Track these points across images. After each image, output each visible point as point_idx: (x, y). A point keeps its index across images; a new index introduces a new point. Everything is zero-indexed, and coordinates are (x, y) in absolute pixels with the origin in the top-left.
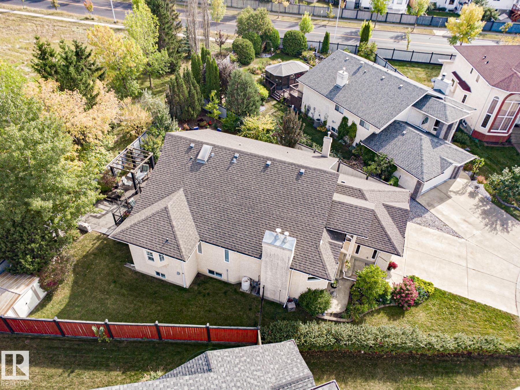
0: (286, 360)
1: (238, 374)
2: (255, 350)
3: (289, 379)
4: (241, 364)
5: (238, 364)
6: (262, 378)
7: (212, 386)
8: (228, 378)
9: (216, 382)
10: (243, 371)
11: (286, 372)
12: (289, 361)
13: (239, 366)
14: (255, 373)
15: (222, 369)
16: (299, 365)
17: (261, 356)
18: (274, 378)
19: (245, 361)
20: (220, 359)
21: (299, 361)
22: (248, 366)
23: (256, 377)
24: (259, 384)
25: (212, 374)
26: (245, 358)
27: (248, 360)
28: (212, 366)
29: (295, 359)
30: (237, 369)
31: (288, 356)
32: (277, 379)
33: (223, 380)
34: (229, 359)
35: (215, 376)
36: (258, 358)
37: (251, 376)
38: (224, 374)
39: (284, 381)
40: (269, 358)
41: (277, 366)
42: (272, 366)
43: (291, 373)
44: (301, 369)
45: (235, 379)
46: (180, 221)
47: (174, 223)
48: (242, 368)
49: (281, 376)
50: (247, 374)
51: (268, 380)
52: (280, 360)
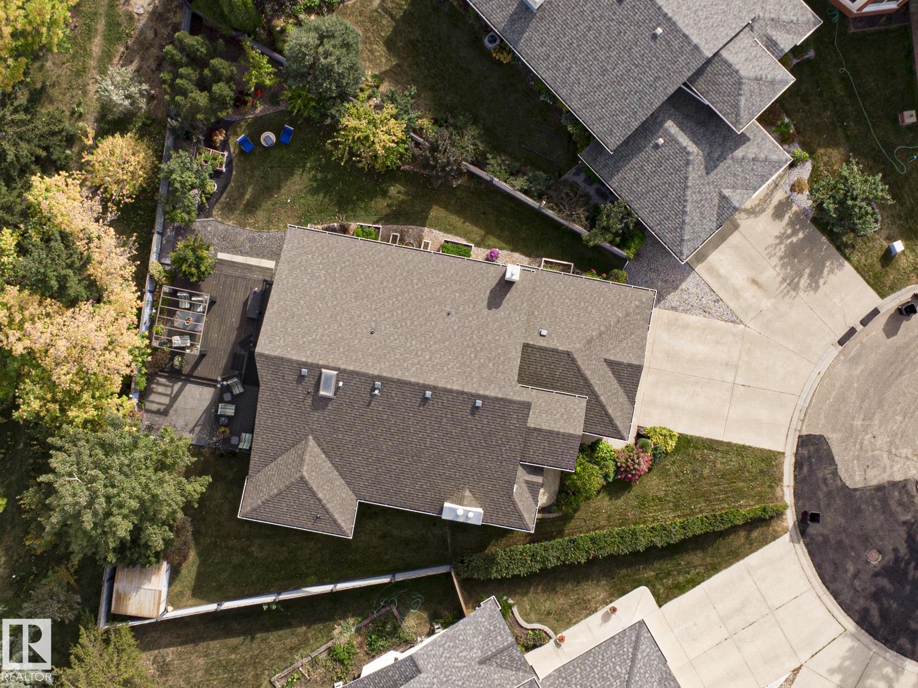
0: (488, 627)
1: (446, 664)
2: (457, 629)
3: (494, 651)
4: (446, 652)
5: (443, 653)
6: (468, 657)
7: (425, 686)
8: (437, 672)
9: (428, 680)
10: (449, 658)
11: (490, 643)
12: (492, 628)
13: (444, 655)
14: (460, 655)
15: (430, 665)
16: (503, 632)
17: (463, 633)
18: (479, 652)
19: (449, 646)
20: (425, 656)
21: (501, 626)
22: (453, 650)
23: (463, 658)
24: (466, 664)
25: (422, 675)
26: (448, 643)
27: (452, 644)
28: (421, 667)
29: (498, 625)
30: (443, 659)
31: (491, 621)
32: (482, 652)
33: (433, 676)
34: (433, 652)
35: (426, 676)
36: (461, 638)
37: (458, 660)
38: (433, 670)
39: (490, 653)
40: (471, 632)
41: (481, 637)
42: (475, 640)
43: (495, 643)
44: (505, 637)
45: (444, 670)
46: (326, 487)
47: (320, 495)
48: (448, 655)
49: (486, 648)
50: (454, 660)
51: (474, 655)
52: (483, 629)
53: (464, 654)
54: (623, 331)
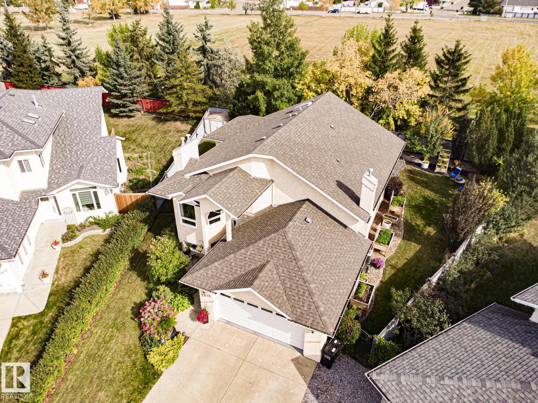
37: (94, 156)
45: (94, 147)
48: (101, 152)
50: (96, 154)
51: (89, 165)
53: (95, 160)
54: (294, 287)
